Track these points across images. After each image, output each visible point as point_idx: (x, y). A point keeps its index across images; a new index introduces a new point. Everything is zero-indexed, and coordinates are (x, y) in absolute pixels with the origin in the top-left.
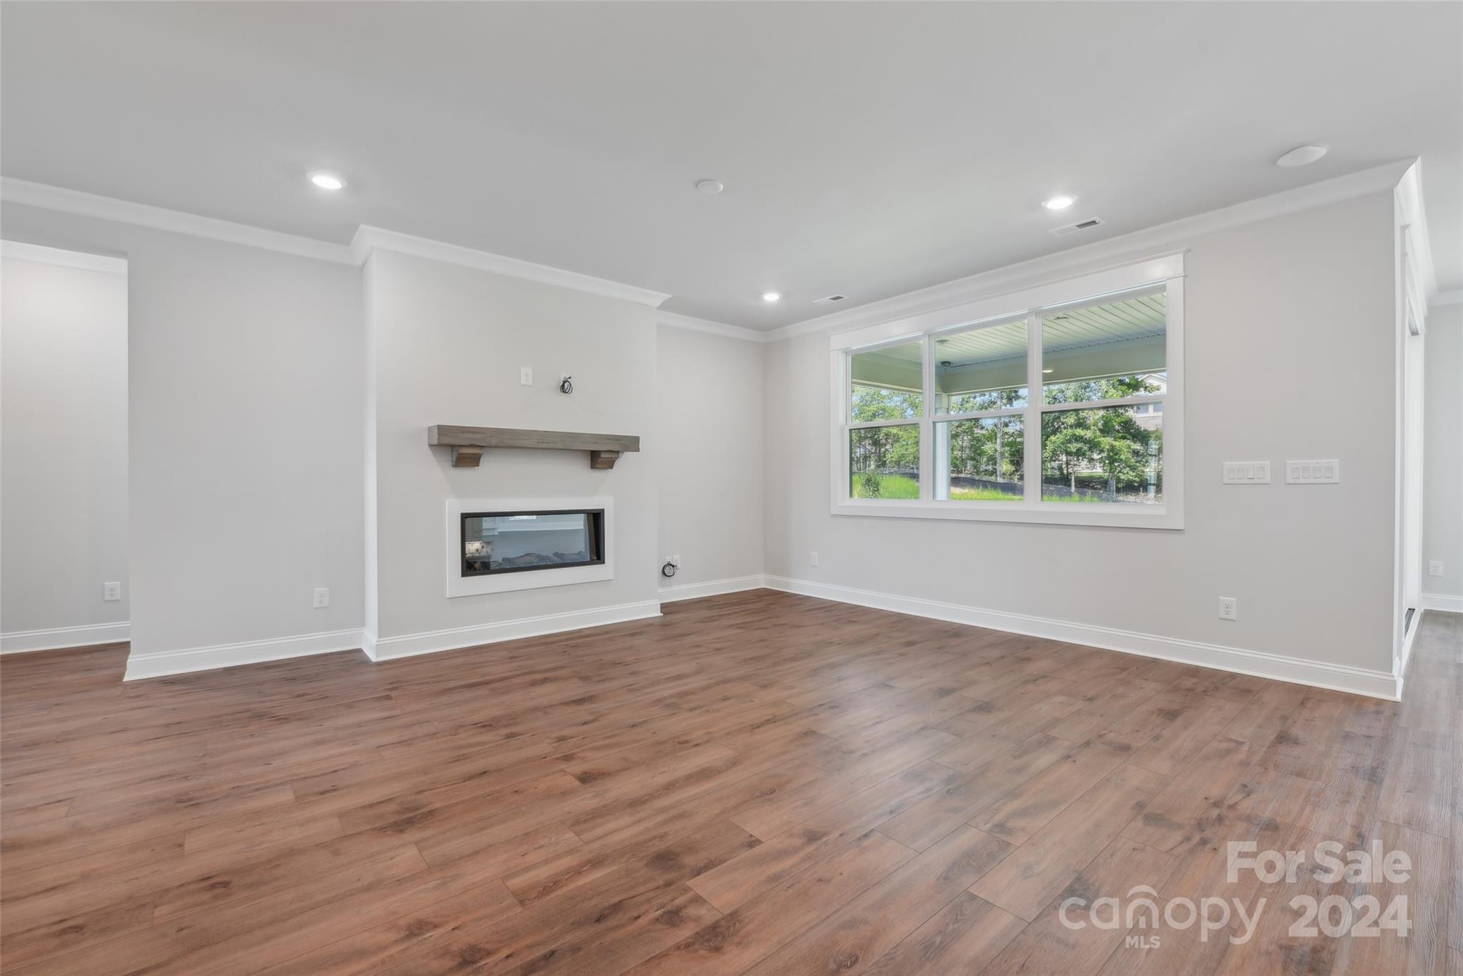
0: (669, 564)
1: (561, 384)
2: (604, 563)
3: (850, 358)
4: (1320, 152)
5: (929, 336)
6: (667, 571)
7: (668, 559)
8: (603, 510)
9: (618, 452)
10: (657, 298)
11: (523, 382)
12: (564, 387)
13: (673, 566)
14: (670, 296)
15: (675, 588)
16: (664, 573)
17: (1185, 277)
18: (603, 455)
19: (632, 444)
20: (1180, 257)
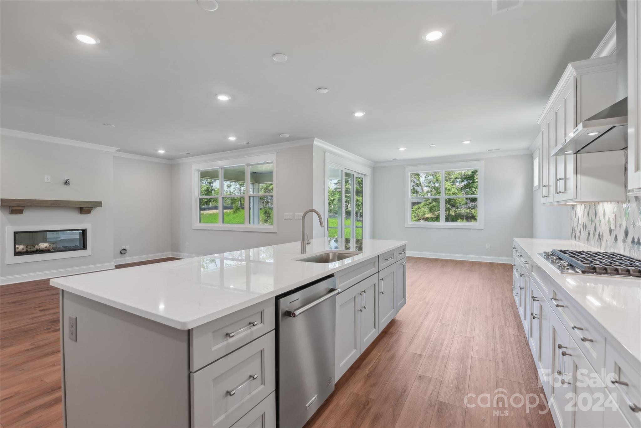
0: (124, 249)
1: (65, 182)
2: (86, 249)
3: (200, 173)
4: (287, 136)
5: (221, 168)
6: (123, 252)
7: (123, 247)
8: (86, 229)
9: (92, 207)
10: (112, 150)
11: (46, 180)
12: (67, 183)
13: (125, 250)
14: (119, 149)
15: (126, 258)
16: (121, 252)
17: (277, 160)
18: (84, 209)
19: (99, 204)
20: (276, 154)
